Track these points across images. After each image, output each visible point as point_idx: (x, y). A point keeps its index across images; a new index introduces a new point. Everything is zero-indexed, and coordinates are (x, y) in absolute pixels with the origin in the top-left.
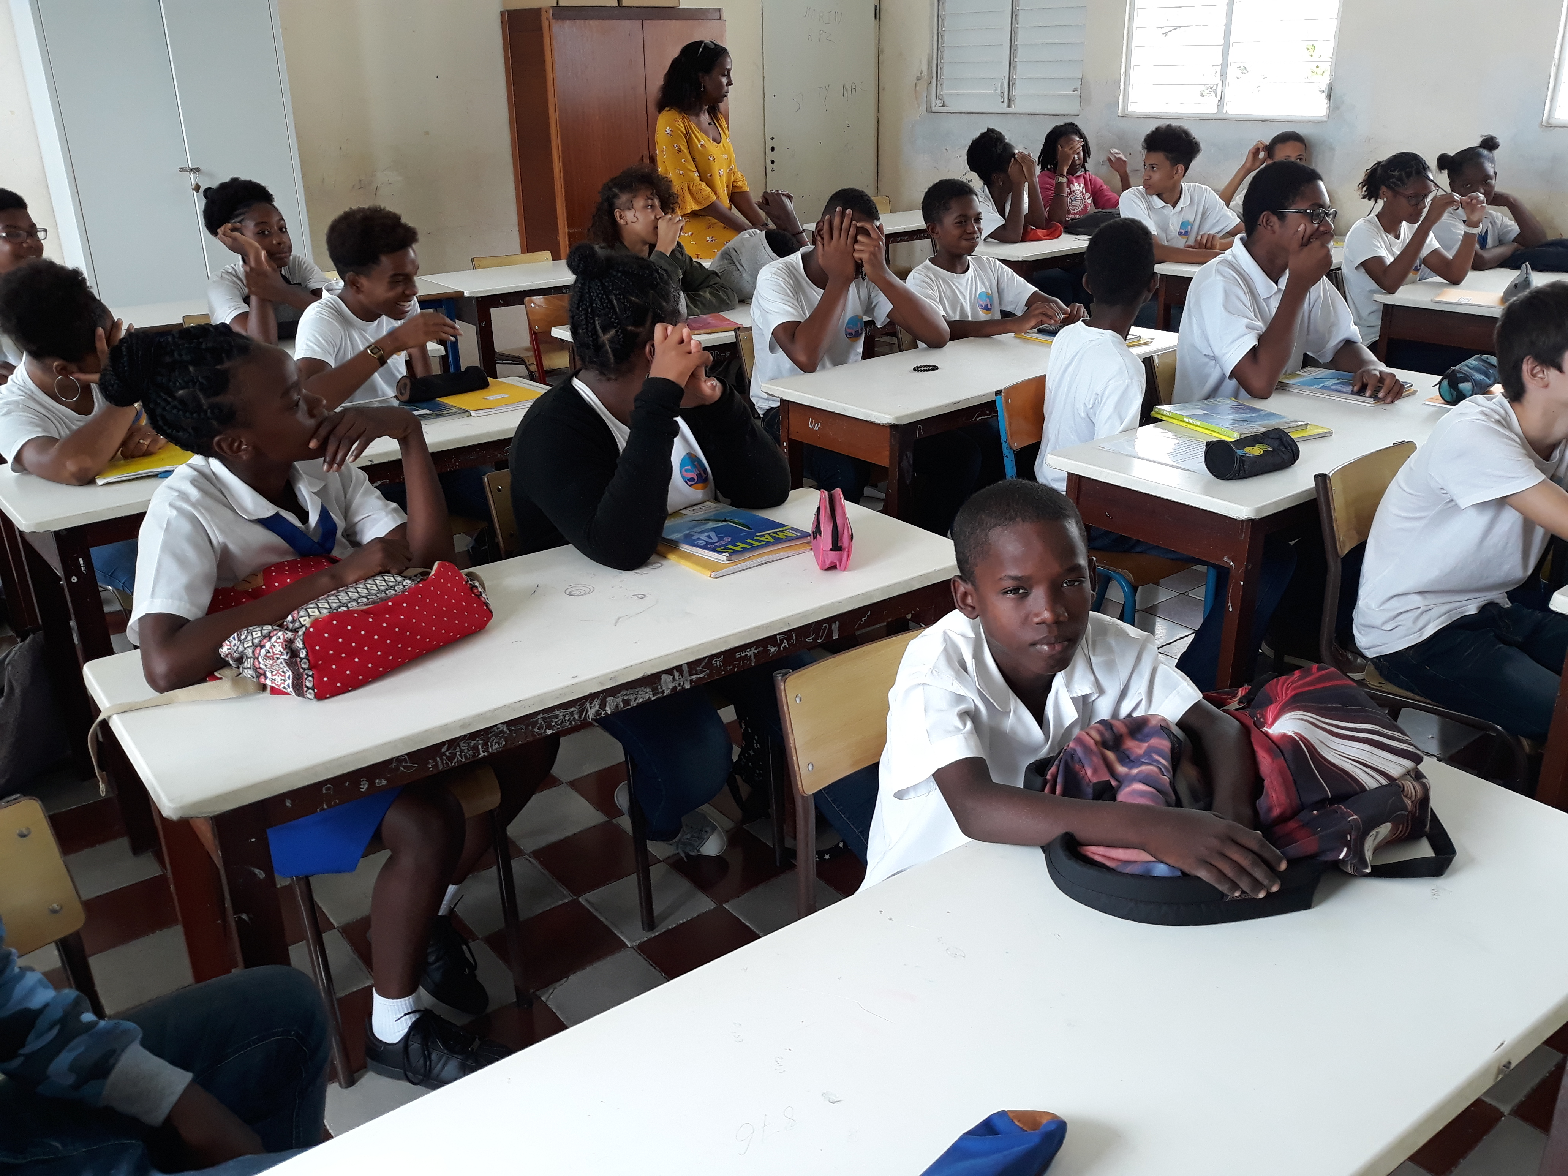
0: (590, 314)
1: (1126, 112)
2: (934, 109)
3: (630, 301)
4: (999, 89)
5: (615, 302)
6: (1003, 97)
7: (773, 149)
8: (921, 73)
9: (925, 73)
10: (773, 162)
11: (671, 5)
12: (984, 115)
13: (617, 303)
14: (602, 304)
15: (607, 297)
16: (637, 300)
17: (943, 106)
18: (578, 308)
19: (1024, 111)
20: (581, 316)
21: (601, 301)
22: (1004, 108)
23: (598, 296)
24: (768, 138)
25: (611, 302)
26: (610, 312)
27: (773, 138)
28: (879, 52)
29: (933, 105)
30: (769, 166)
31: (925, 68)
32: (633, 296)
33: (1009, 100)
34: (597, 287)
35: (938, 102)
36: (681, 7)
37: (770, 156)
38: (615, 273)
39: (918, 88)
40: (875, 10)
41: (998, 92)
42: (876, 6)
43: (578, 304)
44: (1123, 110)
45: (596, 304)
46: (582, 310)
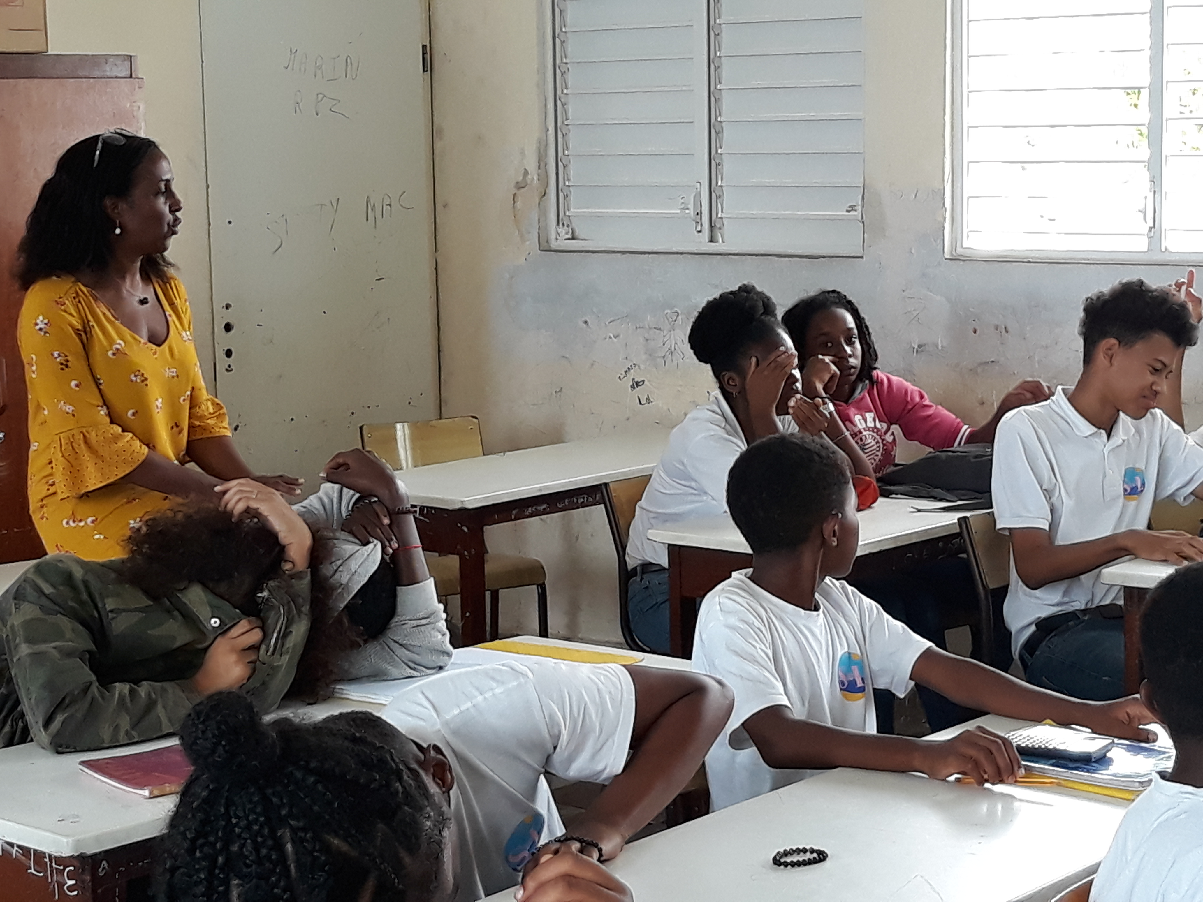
0: (222, 870)
1: (959, 250)
2: (554, 245)
3: (327, 848)
4: (691, 206)
5: (289, 847)
6: (699, 222)
7: (228, 328)
8: (526, 173)
9: (533, 175)
10: (229, 353)
11: (30, 50)
12: (662, 257)
13: (296, 852)
14: (257, 849)
15: (273, 832)
16: (344, 847)
17: (573, 238)
18: (191, 851)
19: (745, 250)
20: (198, 871)
21: (254, 842)
22: (702, 243)
23: (248, 827)
24: (218, 306)
25: (279, 847)
26: (273, 872)
27: (228, 307)
28: (434, 133)
29: (553, 236)
30: (222, 362)
31: (531, 165)
32: (337, 835)
33: (712, 227)
34: (249, 806)
35: (562, 231)
36: (50, 52)
37: (224, 341)
38: (299, 775)
39: (519, 204)
40: (423, 54)
41: (691, 212)
42: (424, 47)
43: (193, 841)
44: (954, 246)
45: (243, 846)
46: (203, 858)
